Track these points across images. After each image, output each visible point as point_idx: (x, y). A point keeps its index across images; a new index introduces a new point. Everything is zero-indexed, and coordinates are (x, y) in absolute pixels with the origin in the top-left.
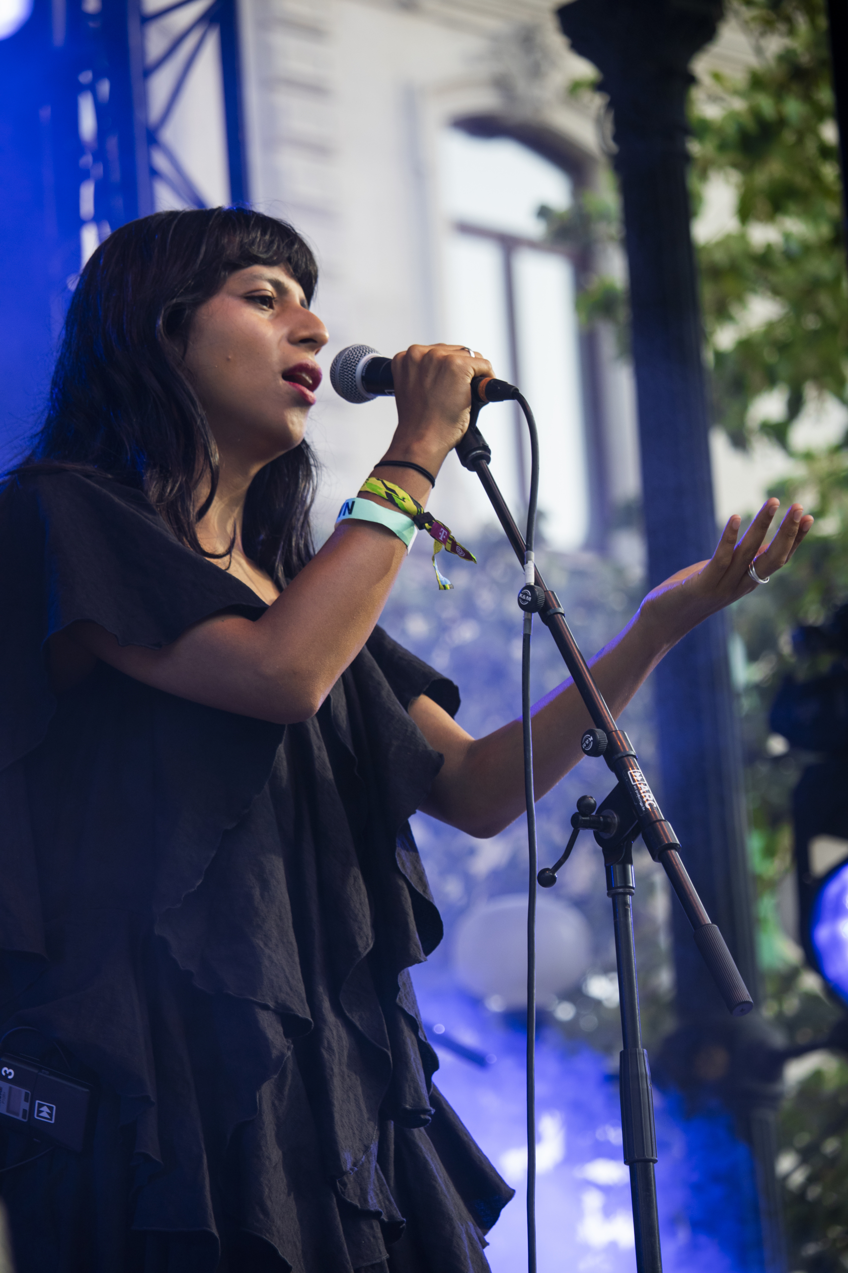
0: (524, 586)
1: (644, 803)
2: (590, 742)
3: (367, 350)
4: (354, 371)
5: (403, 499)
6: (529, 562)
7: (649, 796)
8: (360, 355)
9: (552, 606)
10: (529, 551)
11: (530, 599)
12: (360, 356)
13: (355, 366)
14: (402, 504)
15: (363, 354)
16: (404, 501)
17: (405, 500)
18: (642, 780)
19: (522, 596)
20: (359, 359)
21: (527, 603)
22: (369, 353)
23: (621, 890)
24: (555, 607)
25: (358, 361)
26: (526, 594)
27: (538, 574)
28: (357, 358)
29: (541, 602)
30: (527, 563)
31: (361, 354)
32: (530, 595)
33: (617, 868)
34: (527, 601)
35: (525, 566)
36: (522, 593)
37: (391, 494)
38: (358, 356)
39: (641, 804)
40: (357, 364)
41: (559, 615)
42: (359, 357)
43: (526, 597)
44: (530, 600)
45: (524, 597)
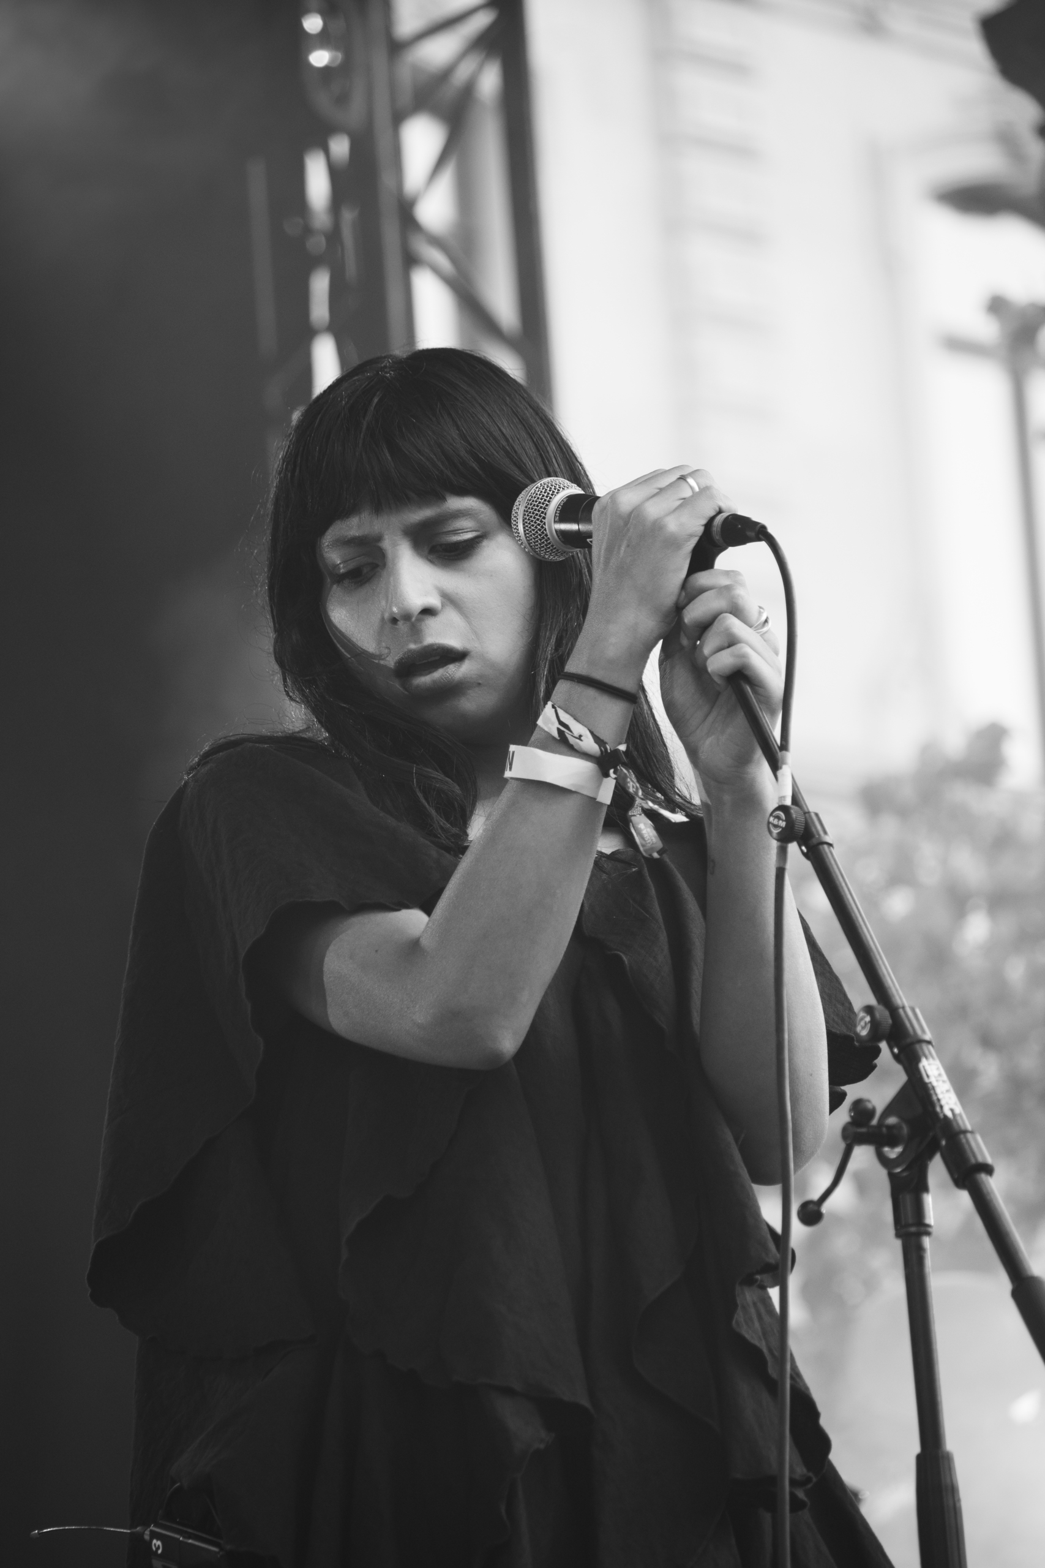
0: (776, 806)
1: (941, 1107)
2: (866, 1024)
3: (562, 486)
4: (543, 515)
5: (580, 737)
6: (785, 767)
7: (950, 1098)
8: (551, 493)
9: (815, 832)
10: (784, 752)
11: (783, 824)
12: (552, 495)
13: (545, 509)
14: (578, 744)
15: (556, 491)
16: (581, 740)
17: (582, 738)
18: (940, 1075)
19: (774, 820)
20: (551, 498)
21: (781, 829)
22: (563, 489)
23: (913, 1229)
24: (819, 835)
25: (549, 501)
26: (778, 818)
27: (796, 789)
28: (547, 497)
29: (799, 827)
30: (781, 768)
31: (553, 492)
32: (784, 819)
33: (908, 1199)
34: (780, 827)
35: (779, 773)
36: (773, 816)
37: (563, 732)
38: (548, 494)
39: (938, 1109)
40: (547, 505)
41: (826, 846)
42: (550, 495)
43: (778, 821)
44: (784, 826)
45: (776, 822)
